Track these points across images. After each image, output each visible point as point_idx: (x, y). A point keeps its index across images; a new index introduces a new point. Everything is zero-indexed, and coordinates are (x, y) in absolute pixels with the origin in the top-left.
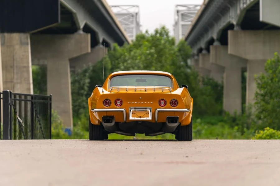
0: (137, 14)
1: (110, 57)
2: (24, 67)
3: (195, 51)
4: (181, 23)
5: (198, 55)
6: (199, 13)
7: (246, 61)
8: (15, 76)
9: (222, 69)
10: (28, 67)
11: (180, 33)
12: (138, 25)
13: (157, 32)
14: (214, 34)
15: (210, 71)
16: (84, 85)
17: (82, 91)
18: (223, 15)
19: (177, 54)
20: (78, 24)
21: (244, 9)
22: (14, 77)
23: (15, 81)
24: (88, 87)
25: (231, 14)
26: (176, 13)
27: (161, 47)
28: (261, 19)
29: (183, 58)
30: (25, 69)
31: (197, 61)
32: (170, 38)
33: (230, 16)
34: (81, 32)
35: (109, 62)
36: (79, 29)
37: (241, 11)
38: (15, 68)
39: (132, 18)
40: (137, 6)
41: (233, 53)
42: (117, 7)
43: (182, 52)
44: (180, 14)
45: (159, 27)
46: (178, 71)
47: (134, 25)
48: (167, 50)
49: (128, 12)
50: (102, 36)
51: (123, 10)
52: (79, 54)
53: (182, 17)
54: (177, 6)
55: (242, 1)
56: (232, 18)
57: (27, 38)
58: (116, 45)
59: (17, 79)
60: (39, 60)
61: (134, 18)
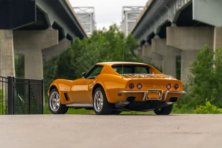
0: (92, 14)
1: (73, 48)
2: (8, 56)
3: (139, 43)
4: (128, 21)
5: (141, 46)
6: (143, 13)
7: (180, 51)
8: (1, 64)
9: (161, 57)
10: (12, 56)
11: (127, 29)
12: (94, 22)
13: (111, 28)
14: (155, 29)
15: (151, 59)
16: (53, 70)
17: (52, 75)
18: (162, 15)
19: (126, 45)
20: (49, 22)
21: (180, 10)
23: (1, 67)
24: (56, 71)
25: (168, 14)
26: (123, 13)
27: (114, 40)
28: (194, 18)
29: (130, 49)
30: (9, 58)
31: (140, 51)
33: (167, 16)
34: (51, 28)
35: (73, 52)
36: (50, 26)
37: (177, 12)
38: (1, 57)
39: (89, 17)
40: (93, 8)
41: (170, 44)
42: (77, 9)
43: (130, 44)
44: (126, 14)
47: (90, 23)
48: (118, 43)
49: (86, 12)
50: (66, 32)
51: (82, 10)
52: (49, 46)
53: (128, 17)
54: (124, 7)
55: (177, 4)
56: (170, 17)
57: (11, 33)
58: (78, 38)
59: (3, 66)
60: (18, 50)
61: (91, 17)
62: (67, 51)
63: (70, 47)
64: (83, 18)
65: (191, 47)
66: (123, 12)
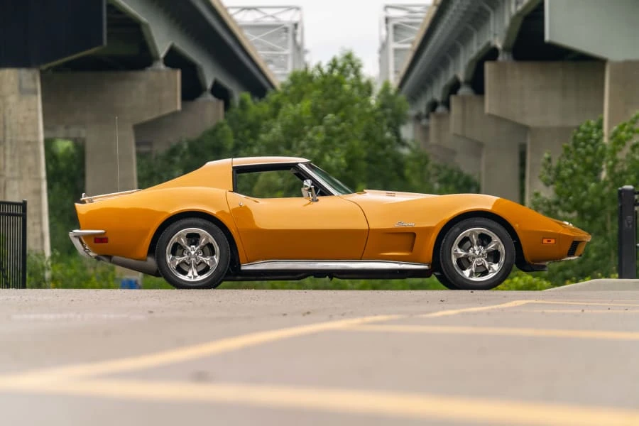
0: (296, 25)
2: (28, 143)
3: (422, 107)
4: (393, 45)
5: (427, 117)
6: (426, 24)
7: (525, 129)
8: (9, 164)
9: (477, 148)
10: (37, 143)
11: (392, 69)
12: (299, 49)
14: (460, 69)
15: (454, 153)
18: (478, 29)
19: (379, 114)
20: (155, 47)
21: (518, 14)
22: (5, 167)
23: (8, 173)
25: (492, 29)
26: (384, 24)
27: (343, 98)
28: (547, 38)
29: (389, 125)
30: (29, 148)
31: (426, 130)
32: (364, 80)
33: (490, 31)
34: (161, 66)
35: (230, 133)
36: (157, 58)
37: (513, 20)
38: (8, 145)
39: (284, 34)
40: (298, 9)
41: (495, 112)
42: (254, 11)
43: (389, 111)
44: (391, 25)
45: (339, 55)
46: (381, 153)
47: (288, 51)
48: (357, 105)
49: (279, 21)
50: (210, 74)
51: (267, 16)
52: (155, 115)
53: (395, 34)
54: (387, 7)
56: (495, 35)
57: (34, 80)
58: (246, 95)
59: (12, 170)
60: (67, 127)
61: (290, 35)
62: (213, 132)
63: (221, 119)
64: (270, 37)
66: (384, 22)
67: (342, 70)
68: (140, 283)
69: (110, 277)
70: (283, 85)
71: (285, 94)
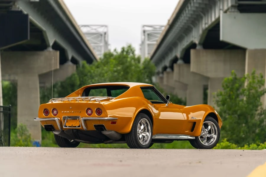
0: (105, 33)
1: (78, 74)
3: (160, 69)
4: (147, 42)
5: (162, 73)
6: (164, 33)
7: (207, 79)
9: (185, 87)
11: (146, 52)
12: (106, 44)
13: (123, 49)
14: (178, 52)
15: (174, 88)
18: (186, 35)
19: (143, 71)
20: (48, 40)
21: (206, 29)
25: (194, 34)
27: (128, 64)
28: (221, 39)
29: (148, 76)
31: (162, 79)
32: (136, 57)
33: (193, 36)
34: (50, 49)
35: (78, 78)
36: (49, 46)
37: (204, 31)
39: (100, 37)
40: (106, 26)
42: (87, 27)
43: (147, 70)
44: (146, 34)
47: (102, 44)
48: (133, 68)
49: (97, 31)
50: (70, 53)
51: (92, 29)
52: (48, 70)
53: (148, 38)
54: (144, 26)
55: (204, 22)
56: (195, 38)
58: (85, 62)
60: (10, 75)
61: (103, 37)
62: (70, 78)
63: (75, 72)
64: (94, 38)
65: (220, 75)
66: (143, 32)
67: (127, 52)
68: (40, 143)
69: (28, 140)
70: (100, 59)
71: (101, 62)
